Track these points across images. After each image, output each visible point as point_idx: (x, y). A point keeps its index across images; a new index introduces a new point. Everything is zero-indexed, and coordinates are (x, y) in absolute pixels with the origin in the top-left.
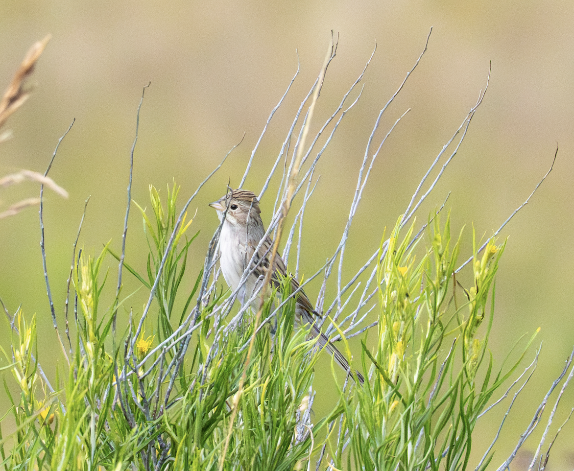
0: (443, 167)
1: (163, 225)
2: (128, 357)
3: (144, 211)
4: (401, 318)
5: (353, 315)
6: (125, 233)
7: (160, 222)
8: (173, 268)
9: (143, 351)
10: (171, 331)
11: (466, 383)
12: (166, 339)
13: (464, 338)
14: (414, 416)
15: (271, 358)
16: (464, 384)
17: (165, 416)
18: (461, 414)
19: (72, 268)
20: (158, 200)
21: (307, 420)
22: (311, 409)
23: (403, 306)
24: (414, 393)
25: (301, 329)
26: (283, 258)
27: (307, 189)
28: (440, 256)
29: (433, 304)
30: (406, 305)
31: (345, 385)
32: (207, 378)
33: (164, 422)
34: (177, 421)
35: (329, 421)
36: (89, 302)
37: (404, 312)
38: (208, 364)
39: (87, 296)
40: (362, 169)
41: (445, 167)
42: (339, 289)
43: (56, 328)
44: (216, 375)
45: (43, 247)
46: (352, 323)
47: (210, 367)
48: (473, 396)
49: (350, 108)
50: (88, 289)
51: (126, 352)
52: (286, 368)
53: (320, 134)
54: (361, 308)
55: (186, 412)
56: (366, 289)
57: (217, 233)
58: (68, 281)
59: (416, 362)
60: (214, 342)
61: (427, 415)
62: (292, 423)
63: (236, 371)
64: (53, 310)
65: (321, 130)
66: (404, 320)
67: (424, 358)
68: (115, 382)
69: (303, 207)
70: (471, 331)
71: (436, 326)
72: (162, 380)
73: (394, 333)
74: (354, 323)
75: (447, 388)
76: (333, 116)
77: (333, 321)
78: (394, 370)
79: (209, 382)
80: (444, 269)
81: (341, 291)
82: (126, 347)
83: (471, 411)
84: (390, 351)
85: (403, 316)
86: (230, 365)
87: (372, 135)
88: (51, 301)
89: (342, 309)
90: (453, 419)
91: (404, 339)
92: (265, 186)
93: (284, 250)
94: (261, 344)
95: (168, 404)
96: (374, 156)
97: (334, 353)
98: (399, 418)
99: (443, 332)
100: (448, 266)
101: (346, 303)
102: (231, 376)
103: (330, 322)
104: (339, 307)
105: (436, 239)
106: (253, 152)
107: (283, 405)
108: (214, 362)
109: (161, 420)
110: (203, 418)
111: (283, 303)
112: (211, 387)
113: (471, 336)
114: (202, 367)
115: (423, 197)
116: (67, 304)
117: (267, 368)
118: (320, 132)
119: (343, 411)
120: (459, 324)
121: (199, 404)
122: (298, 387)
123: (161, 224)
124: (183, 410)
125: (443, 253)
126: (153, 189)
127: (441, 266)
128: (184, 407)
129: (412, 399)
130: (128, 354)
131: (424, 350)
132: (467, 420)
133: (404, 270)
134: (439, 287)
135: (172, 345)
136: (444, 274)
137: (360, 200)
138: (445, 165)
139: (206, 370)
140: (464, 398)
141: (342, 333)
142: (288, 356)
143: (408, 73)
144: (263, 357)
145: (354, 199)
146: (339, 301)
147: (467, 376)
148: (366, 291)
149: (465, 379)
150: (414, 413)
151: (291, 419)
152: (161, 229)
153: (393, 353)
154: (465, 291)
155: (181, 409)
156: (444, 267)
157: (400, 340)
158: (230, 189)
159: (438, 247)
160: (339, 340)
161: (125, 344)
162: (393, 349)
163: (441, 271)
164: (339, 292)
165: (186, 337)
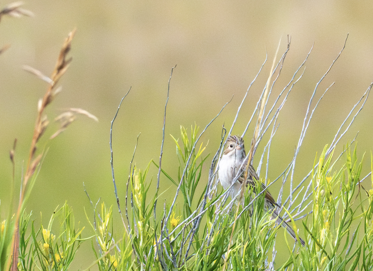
0: (354, 117)
1: (188, 150)
2: (163, 230)
3: (177, 141)
4: (328, 208)
5: (299, 207)
6: (161, 156)
7: (186, 148)
8: (193, 175)
9: (174, 225)
10: (191, 213)
11: (367, 247)
12: (188, 217)
13: (365, 220)
14: (335, 265)
15: (249, 230)
16: (365, 247)
17: (185, 265)
18: (364, 265)
19: (129, 176)
20: (185, 134)
21: (272, 268)
22: (274, 262)
23: (329, 200)
24: (334, 252)
25: (267, 213)
26: (257, 173)
27: (273, 130)
28: (351, 170)
29: (346, 199)
30: (331, 200)
31: (294, 246)
32: (211, 242)
33: (185, 269)
34: (192, 269)
35: (285, 267)
36: (139, 197)
37: (330, 204)
38: (211, 234)
39: (138, 193)
40: (305, 118)
41: (355, 117)
42: (291, 190)
43: (120, 212)
44: (216, 241)
45: (112, 164)
46: (298, 211)
47: (213, 235)
48: (371, 254)
49: (297, 81)
50: (138, 189)
51: (162, 227)
52: (258, 236)
53: (280, 96)
54: (304, 202)
55: (197, 263)
56: (307, 191)
57: (217, 155)
58: (127, 184)
59: (336, 234)
60: (215, 221)
61: (343, 265)
62: (262, 269)
63: (229, 237)
64: (118, 202)
65: (281, 94)
66: (329, 209)
67: (341, 231)
68: (155, 245)
69: (270, 140)
70: (370, 216)
71: (348, 212)
72: (184, 243)
73: (324, 217)
74: (300, 211)
75: (355, 249)
76: (288, 85)
77: (287, 210)
78: (324, 239)
79: (212, 245)
80: (353, 178)
81: (292, 191)
82: (162, 224)
83: (369, 263)
84: (321, 227)
85: (329, 207)
86: (225, 234)
87: (311, 98)
88: (117, 196)
89: (293, 202)
90: (359, 267)
91: (329, 220)
92: (246, 129)
93: (258, 168)
94: (244, 221)
95: (187, 258)
96: (313, 111)
97: (286, 227)
98: (326, 267)
99: (353, 215)
100: (355, 176)
101: (295, 199)
102: (225, 240)
103: (285, 211)
104: (291, 201)
105: (348, 160)
106: (239, 108)
107: (256, 259)
108: (215, 233)
109: (183, 267)
110: (208, 267)
111: (257, 196)
112: (213, 248)
113: (369, 218)
114: (208, 236)
115: (342, 135)
116: (126, 198)
117: (247, 236)
118: (280, 95)
119: (292, 262)
120: (363, 212)
121: (206, 258)
122: (265, 248)
123: (187, 149)
124: (196, 262)
125: (352, 168)
126: (182, 128)
127: (351, 176)
128: (196, 260)
129: (334, 255)
130: (163, 227)
131: (341, 226)
132: (367, 268)
133: (330, 179)
134: (350, 188)
135: (192, 220)
136: (353, 180)
137: (304, 137)
138: (355, 116)
139: (210, 237)
140: (366, 255)
141: (292, 218)
142: (259, 229)
143: (334, 61)
144: (245, 230)
145: (301, 137)
146: (291, 197)
147: (367, 243)
148: (307, 192)
149: (366, 245)
150: (335, 264)
151: (261, 267)
152: (186, 152)
153: (323, 228)
154: (366, 191)
155: (195, 261)
156: (353, 176)
157: (327, 221)
158: (225, 129)
159: (349, 165)
160: (290, 221)
161: (162, 222)
162: (323, 226)
163: (351, 179)
164: (291, 192)
165: (198, 217)
